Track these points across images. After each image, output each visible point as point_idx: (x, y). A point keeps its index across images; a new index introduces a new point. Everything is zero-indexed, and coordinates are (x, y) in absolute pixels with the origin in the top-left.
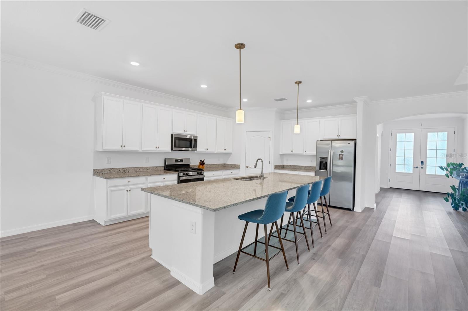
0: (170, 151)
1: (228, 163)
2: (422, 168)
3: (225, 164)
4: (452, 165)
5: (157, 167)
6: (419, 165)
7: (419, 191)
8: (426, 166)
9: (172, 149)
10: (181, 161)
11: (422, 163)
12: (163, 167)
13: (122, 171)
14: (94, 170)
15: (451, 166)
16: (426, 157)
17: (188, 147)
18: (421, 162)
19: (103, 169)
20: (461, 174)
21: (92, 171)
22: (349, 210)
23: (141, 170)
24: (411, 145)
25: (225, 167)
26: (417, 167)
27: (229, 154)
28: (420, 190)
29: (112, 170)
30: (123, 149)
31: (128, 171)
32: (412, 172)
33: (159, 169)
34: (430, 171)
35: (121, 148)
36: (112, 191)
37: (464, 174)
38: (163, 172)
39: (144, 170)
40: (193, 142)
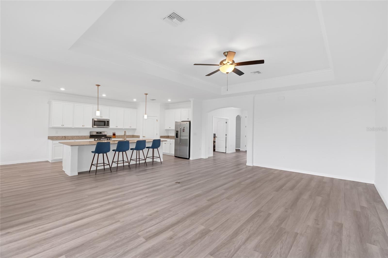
0: (92, 128)
1: (135, 135)
3: (133, 135)
5: (85, 136)
9: (93, 127)
10: (101, 133)
12: (89, 136)
13: (64, 138)
14: (48, 137)
17: (103, 125)
19: (53, 136)
21: (47, 137)
22: (187, 159)
23: (75, 137)
25: (133, 137)
27: (135, 130)
29: (58, 137)
30: (63, 126)
31: (67, 138)
33: (87, 137)
35: (62, 126)
36: (55, 146)
38: (89, 138)
39: (77, 137)
40: (106, 123)
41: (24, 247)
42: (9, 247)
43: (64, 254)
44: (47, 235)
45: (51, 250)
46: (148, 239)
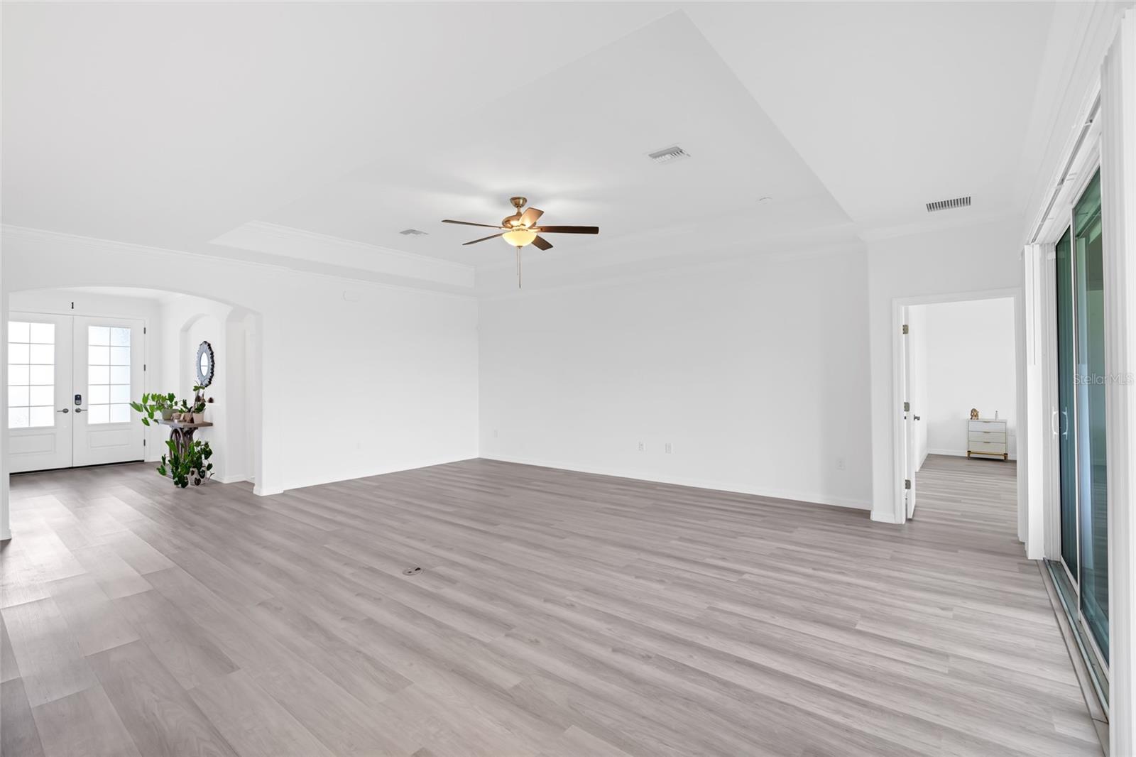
2: (78, 411)
4: (153, 399)
6: (71, 405)
7: (72, 468)
8: (87, 405)
11: (78, 398)
15: (149, 401)
16: (86, 385)
18: (76, 396)
20: (174, 414)
24: (48, 355)
26: (66, 411)
28: (74, 466)
32: (51, 423)
34: (96, 415)
37: (180, 415)
41: (906, 689)
42: (938, 715)
43: (855, 630)
44: (846, 682)
45: (866, 649)
46: (741, 573)
